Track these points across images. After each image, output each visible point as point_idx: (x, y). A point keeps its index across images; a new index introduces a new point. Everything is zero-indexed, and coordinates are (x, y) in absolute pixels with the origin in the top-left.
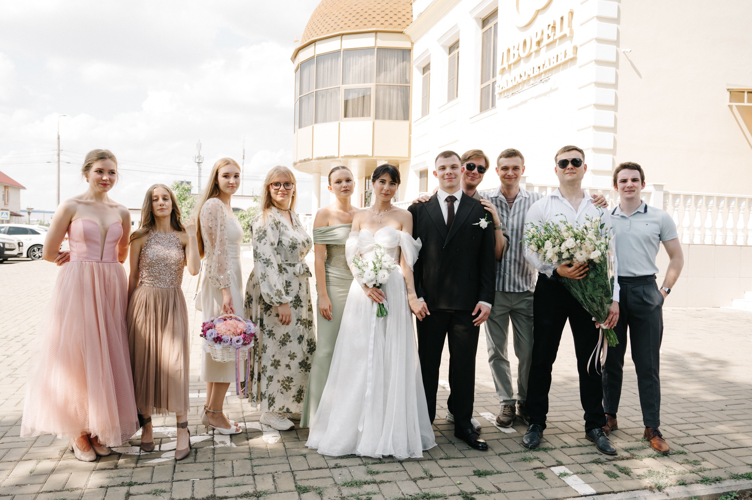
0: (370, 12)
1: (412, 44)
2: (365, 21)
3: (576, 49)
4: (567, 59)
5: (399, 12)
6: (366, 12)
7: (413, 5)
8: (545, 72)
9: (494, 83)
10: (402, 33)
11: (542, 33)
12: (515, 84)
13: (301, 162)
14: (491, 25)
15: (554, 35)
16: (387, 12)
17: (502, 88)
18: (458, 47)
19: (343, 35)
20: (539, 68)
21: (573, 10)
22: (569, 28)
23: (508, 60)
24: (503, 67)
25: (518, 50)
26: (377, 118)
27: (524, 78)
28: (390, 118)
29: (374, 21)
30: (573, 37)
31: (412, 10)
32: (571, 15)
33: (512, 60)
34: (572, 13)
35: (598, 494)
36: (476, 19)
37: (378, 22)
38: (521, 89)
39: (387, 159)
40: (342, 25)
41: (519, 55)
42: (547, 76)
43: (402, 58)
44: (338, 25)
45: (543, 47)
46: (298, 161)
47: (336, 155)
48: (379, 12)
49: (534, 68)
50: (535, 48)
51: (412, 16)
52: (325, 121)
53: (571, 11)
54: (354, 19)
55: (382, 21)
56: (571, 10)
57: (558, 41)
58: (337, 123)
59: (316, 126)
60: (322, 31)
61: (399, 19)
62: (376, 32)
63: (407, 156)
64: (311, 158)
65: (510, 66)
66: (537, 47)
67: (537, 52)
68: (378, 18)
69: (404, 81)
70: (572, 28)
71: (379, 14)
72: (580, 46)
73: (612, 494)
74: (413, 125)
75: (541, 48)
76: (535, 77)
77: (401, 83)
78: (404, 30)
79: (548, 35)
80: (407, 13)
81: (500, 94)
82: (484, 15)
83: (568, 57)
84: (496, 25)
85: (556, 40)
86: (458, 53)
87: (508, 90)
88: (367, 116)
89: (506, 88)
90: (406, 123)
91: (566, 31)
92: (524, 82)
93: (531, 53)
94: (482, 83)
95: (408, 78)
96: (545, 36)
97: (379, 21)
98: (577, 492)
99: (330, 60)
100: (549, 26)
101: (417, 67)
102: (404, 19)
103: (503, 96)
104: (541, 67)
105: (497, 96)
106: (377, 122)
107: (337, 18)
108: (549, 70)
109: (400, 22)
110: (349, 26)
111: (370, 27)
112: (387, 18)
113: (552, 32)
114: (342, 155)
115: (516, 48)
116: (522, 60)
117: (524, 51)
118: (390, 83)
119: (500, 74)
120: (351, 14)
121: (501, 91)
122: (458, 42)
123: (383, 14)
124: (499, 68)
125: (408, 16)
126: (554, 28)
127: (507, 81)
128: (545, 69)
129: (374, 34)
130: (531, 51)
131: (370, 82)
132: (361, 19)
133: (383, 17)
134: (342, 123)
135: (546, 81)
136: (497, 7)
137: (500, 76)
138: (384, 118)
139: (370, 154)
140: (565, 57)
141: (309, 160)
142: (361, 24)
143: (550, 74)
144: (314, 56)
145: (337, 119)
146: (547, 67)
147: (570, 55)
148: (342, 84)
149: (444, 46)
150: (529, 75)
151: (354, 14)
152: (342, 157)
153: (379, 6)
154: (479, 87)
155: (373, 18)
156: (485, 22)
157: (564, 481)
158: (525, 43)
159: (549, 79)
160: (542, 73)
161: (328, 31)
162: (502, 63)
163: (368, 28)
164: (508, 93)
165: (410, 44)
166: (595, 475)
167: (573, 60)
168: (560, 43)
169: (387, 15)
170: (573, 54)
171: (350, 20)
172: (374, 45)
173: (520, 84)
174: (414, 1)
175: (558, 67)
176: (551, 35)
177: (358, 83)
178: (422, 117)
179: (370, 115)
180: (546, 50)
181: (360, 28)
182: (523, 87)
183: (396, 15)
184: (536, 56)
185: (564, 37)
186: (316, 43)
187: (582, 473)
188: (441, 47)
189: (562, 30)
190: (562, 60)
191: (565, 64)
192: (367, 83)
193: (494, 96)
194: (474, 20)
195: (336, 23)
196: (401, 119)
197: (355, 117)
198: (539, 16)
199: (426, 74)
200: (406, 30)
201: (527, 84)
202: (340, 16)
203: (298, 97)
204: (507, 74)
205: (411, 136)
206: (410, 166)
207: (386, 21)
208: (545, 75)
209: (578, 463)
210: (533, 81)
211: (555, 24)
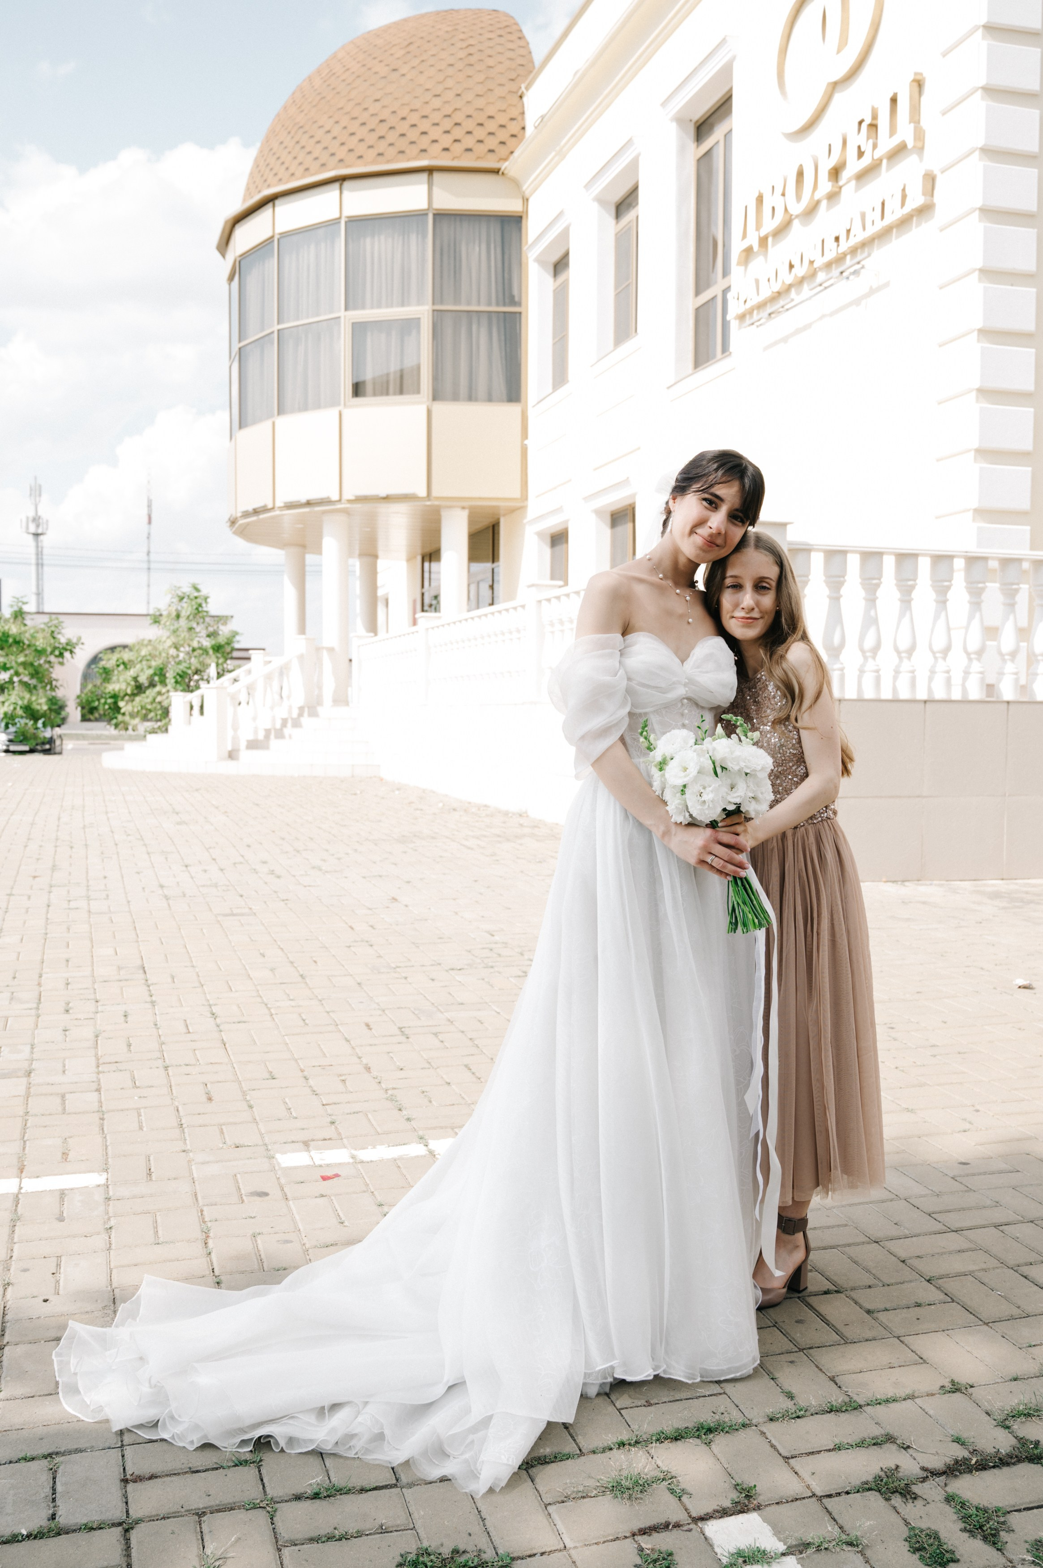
0: (414, 118)
1: (526, 200)
2: (402, 144)
3: (930, 180)
4: (908, 209)
5: (490, 117)
6: (404, 119)
7: (525, 99)
8: (854, 251)
9: (726, 291)
10: (496, 172)
11: (845, 142)
12: (776, 287)
13: (246, 514)
14: (717, 135)
15: (875, 146)
16: (459, 117)
17: (745, 301)
18: (637, 204)
19: (343, 179)
20: (837, 239)
21: (921, 74)
22: (912, 125)
23: (759, 226)
24: (745, 244)
25: (783, 195)
26: (436, 396)
27: (800, 271)
28: (471, 398)
29: (424, 142)
30: (922, 148)
31: (523, 113)
32: (916, 89)
33: (770, 225)
34: (919, 84)
36: (679, 120)
37: (435, 145)
38: (792, 300)
39: (465, 504)
40: (342, 153)
41: (786, 209)
42: (857, 260)
43: (499, 239)
44: (333, 154)
45: (848, 182)
46: (239, 514)
47: (335, 497)
48: (436, 117)
49: (823, 241)
50: (826, 186)
51: (523, 128)
52: (304, 407)
53: (918, 77)
54: (372, 139)
55: (446, 141)
56: (916, 74)
57: (885, 162)
58: (333, 413)
59: (282, 422)
60: (291, 171)
61: (491, 137)
62: (430, 171)
63: (517, 495)
64: (270, 506)
65: (763, 241)
66: (830, 184)
67: (833, 197)
68: (435, 133)
69: (507, 300)
70: (922, 123)
71: (437, 124)
72: (942, 172)
74: (531, 413)
75: (841, 188)
76: (828, 265)
77: (498, 304)
78: (504, 166)
79: (859, 147)
80: (512, 119)
81: (742, 317)
82: (699, 113)
83: (911, 205)
84: (728, 134)
85: (880, 160)
86: (637, 217)
87: (761, 306)
88: (414, 393)
89: (755, 300)
90: (513, 409)
91: (905, 133)
92: (801, 281)
94: (697, 293)
95: (515, 292)
96: (852, 152)
97: (437, 141)
99: (312, 247)
100: (860, 123)
101: (539, 261)
102: (503, 135)
103: (748, 321)
104: (842, 239)
105: (734, 325)
106: (440, 408)
107: (330, 136)
108: (864, 245)
109: (491, 143)
110: (360, 157)
111: (415, 158)
112: (458, 133)
113: (868, 139)
114: (348, 495)
115: (779, 190)
116: (796, 223)
117: (799, 197)
118: (469, 303)
119: (739, 264)
120: (364, 124)
121: (741, 309)
122: (635, 189)
123: (447, 124)
124: (737, 247)
125: (513, 128)
126: (873, 126)
127: (757, 281)
128: (853, 241)
129: (424, 176)
130: (816, 197)
131: (419, 303)
132: (392, 137)
133: (447, 132)
134: (346, 413)
135: (856, 273)
136: (731, 90)
137: (743, 268)
138: (455, 398)
139: (423, 493)
140: (903, 204)
141: (265, 510)
142: (391, 152)
143: (866, 254)
144: (273, 237)
145: (333, 402)
146: (859, 236)
147: (916, 199)
148: (346, 309)
149: (600, 200)
150: (812, 262)
151: (373, 123)
152: (349, 501)
153: (437, 103)
154: (692, 303)
155: (423, 133)
156: (702, 128)
158: (800, 174)
159: (863, 267)
160: (845, 255)
161: (307, 169)
162: (744, 236)
163: (408, 160)
164: (758, 314)
165: (520, 202)
166: (868, 1553)
167: (925, 211)
168: (889, 168)
169: (457, 127)
170: (924, 194)
171: (361, 140)
172: (424, 206)
173: (790, 286)
174: (527, 89)
175: (884, 234)
176: (867, 147)
177: (387, 306)
178: (550, 390)
179: (418, 391)
180: (858, 188)
181: (388, 162)
182: (798, 293)
183: (481, 125)
184: (829, 208)
185: (900, 151)
186: (277, 202)
187: (818, 1549)
188: (596, 205)
189: (893, 130)
190: (895, 213)
191: (904, 223)
192: (409, 305)
193: (725, 325)
194: (674, 124)
195: (326, 148)
196: (500, 400)
197: (382, 394)
198: (837, 97)
199: (561, 278)
200: (506, 164)
201: (806, 287)
202: (336, 130)
203: (236, 346)
204: (757, 263)
205: (526, 442)
206: (525, 521)
207: (456, 141)
208: (852, 259)
209: (814, 1495)
210: (821, 276)
211: (875, 117)
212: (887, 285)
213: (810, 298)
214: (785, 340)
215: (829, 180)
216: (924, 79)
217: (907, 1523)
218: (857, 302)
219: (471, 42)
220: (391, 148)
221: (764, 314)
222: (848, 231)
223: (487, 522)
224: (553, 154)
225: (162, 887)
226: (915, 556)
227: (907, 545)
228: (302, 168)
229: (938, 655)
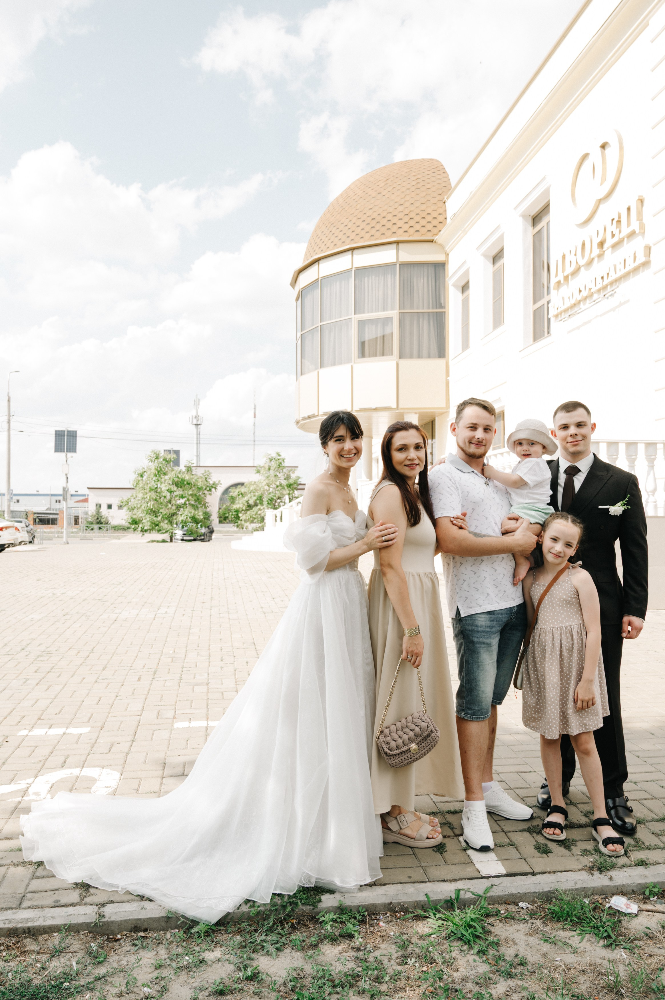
0: (389, 217)
1: (447, 255)
2: (383, 230)
3: (648, 249)
4: (637, 263)
5: (428, 214)
6: (384, 217)
7: (446, 204)
8: (611, 284)
9: (548, 303)
10: (432, 241)
11: (605, 230)
12: (573, 301)
13: (304, 419)
14: (542, 224)
15: (620, 232)
16: (412, 215)
17: (558, 309)
18: (503, 257)
19: (353, 249)
20: (602, 278)
21: (642, 196)
22: (638, 222)
23: (563, 270)
24: (557, 280)
25: (575, 255)
26: (401, 357)
27: (584, 293)
28: (419, 356)
29: (395, 228)
30: (644, 233)
31: (446, 211)
32: (640, 203)
33: (569, 270)
34: (641, 201)
35: (508, 875)
36: (524, 216)
37: (400, 229)
38: (581, 309)
39: (417, 411)
40: (353, 236)
41: (577, 262)
42: (612, 289)
43: (433, 275)
44: (348, 237)
45: (608, 249)
46: (301, 419)
48: (400, 215)
49: (596, 278)
50: (596, 251)
51: (446, 218)
52: (334, 364)
53: (640, 198)
54: (368, 228)
55: (406, 227)
56: (639, 196)
57: (626, 239)
58: (348, 366)
59: (322, 371)
60: (327, 246)
61: (429, 224)
62: (397, 243)
63: (444, 406)
64: (316, 414)
65: (566, 278)
66: (599, 250)
67: (600, 256)
68: (400, 223)
69: (438, 306)
70: (644, 221)
71: (401, 219)
72: (654, 245)
73: (529, 876)
74: (451, 363)
75: (604, 251)
76: (599, 291)
77: (433, 308)
78: (436, 238)
79: (612, 232)
80: (440, 214)
81: (556, 316)
82: (534, 212)
84: (548, 223)
85: (623, 239)
86: (503, 264)
87: (566, 311)
88: (389, 355)
89: (563, 308)
90: (442, 362)
91: (635, 225)
92: (586, 298)
93: (593, 259)
94: (535, 302)
95: (442, 301)
96: (609, 235)
97: (401, 227)
98: (479, 871)
99: (338, 283)
100: (613, 220)
101: (454, 285)
102: (435, 222)
103: (559, 319)
104: (605, 278)
105: (552, 320)
106: (403, 362)
107: (347, 228)
108: (616, 281)
109: (429, 227)
110: (362, 237)
111: (390, 237)
112: (412, 223)
113: (617, 228)
114: (356, 408)
115: (573, 253)
116: (582, 269)
117: (583, 256)
118: (418, 308)
119: (554, 289)
120: (364, 221)
121: (556, 312)
122: (502, 250)
123: (406, 219)
124: (553, 280)
126: (619, 222)
127: (563, 298)
128: (610, 279)
129: (394, 246)
130: (592, 256)
131: (392, 309)
132: (378, 227)
133: (407, 223)
134: (354, 366)
135: (611, 295)
136: (549, 201)
137: (556, 291)
138: (411, 357)
139: (394, 406)
140: (634, 261)
141: (313, 417)
142: (378, 234)
143: (616, 287)
144: (318, 279)
145: (349, 361)
146: (613, 276)
147: (641, 259)
148: (355, 314)
149: (485, 256)
150: (590, 289)
151: (368, 220)
153: (401, 208)
154: (531, 308)
155: (394, 224)
156: (535, 219)
157: (469, 856)
158: (584, 245)
159: (615, 292)
160: (607, 285)
161: (335, 245)
162: (557, 275)
163: (386, 238)
164: (564, 315)
165: (445, 255)
166: (519, 848)
167: (646, 264)
168: (628, 243)
169: (412, 220)
170: (645, 256)
171: (363, 229)
172: (395, 261)
173: (579, 302)
174: (447, 199)
175: (626, 276)
176: (616, 232)
177: (376, 312)
178: (461, 352)
179: (392, 354)
180: (612, 253)
181: (376, 239)
182: (584, 304)
183: (424, 218)
184: (598, 262)
185: (632, 234)
186: (320, 262)
187: (500, 846)
188: (482, 258)
189: (629, 225)
190: (630, 265)
191: (636, 270)
192: (387, 310)
193: (549, 320)
194: (521, 218)
195: (345, 234)
196: (435, 357)
197: (373, 356)
198: (601, 206)
199: (466, 294)
200: (437, 237)
201: (588, 301)
202: (350, 225)
203: (299, 335)
204: (563, 289)
205: (448, 378)
206: (448, 419)
207: (410, 227)
208: (610, 288)
209: (504, 831)
210: (595, 296)
211: (620, 217)
212: (628, 301)
213: (590, 307)
214: (578, 328)
215: (598, 248)
216: (644, 199)
217: (536, 841)
218: (613, 309)
219: (419, 176)
220: (378, 232)
221: (567, 315)
222: (608, 274)
223: (428, 420)
224: (461, 232)
225: (262, 608)
226: (636, 444)
227: (631, 438)
228: (333, 244)
229: (650, 493)
